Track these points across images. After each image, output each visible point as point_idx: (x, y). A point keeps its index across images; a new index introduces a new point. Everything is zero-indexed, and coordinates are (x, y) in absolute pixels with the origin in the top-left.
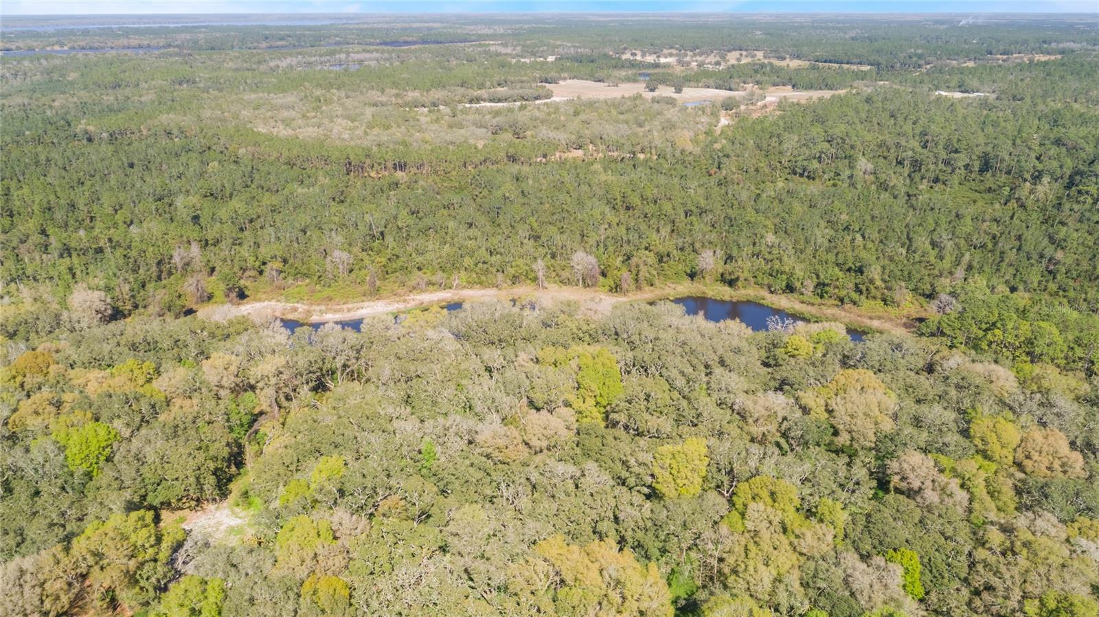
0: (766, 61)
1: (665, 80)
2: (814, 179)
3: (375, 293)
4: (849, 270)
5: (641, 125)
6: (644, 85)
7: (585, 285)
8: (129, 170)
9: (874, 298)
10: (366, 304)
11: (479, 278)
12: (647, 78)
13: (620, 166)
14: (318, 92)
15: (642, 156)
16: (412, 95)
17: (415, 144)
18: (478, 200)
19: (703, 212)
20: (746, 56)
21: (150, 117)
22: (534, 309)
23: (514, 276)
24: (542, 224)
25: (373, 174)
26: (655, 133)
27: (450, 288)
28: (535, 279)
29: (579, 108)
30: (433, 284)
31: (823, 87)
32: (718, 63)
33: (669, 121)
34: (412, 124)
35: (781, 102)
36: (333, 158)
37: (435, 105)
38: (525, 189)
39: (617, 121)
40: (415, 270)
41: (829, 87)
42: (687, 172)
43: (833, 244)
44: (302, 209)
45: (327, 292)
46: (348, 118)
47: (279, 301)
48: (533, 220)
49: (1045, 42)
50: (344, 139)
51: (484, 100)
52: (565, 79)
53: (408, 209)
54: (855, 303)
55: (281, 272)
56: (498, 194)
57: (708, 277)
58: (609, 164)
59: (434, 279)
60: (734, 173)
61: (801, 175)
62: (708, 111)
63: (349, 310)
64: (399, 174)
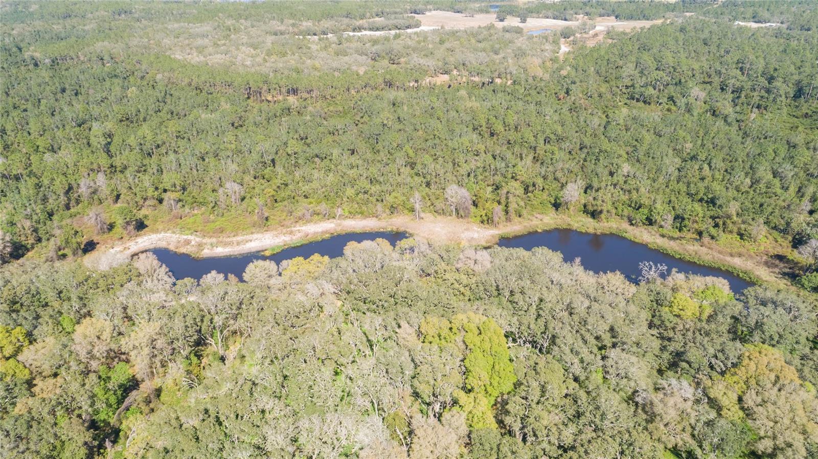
1: (512, 12)
2: (649, 104)
3: (265, 223)
4: (701, 200)
5: (496, 53)
6: (495, 16)
7: (459, 216)
8: (59, 95)
9: (731, 232)
10: (255, 236)
11: (360, 208)
12: (497, 10)
13: (483, 91)
14: (229, 22)
15: (498, 81)
16: (307, 24)
17: (306, 70)
18: (360, 125)
19: (560, 139)
21: (88, 45)
23: (392, 207)
24: (416, 151)
25: (269, 98)
26: (510, 61)
27: (334, 218)
28: (412, 210)
29: (444, 36)
30: (318, 214)
31: (641, 18)
33: (519, 49)
34: (304, 52)
35: (608, 33)
36: (236, 84)
37: (324, 33)
38: (401, 116)
39: (475, 50)
40: (301, 199)
41: (646, 18)
42: (542, 97)
43: (683, 173)
44: (204, 136)
45: (220, 222)
46: (252, 45)
47: (174, 233)
50: (246, 66)
51: (365, 29)
52: (430, 10)
53: (297, 136)
54: (713, 238)
55: (180, 200)
56: (377, 120)
57: (572, 208)
58: (472, 89)
59: (318, 209)
60: (581, 99)
61: (638, 100)
62: (551, 39)
63: (238, 244)
64: (292, 99)
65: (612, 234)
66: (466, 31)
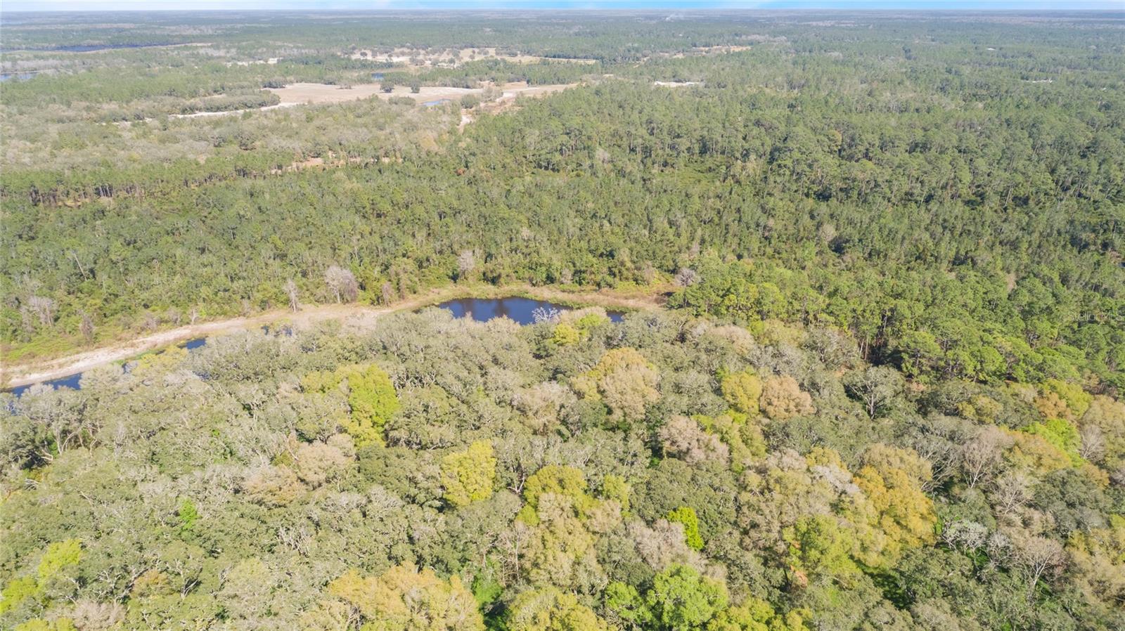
0: (499, 58)
1: (401, 80)
2: (558, 171)
3: (92, 341)
4: (601, 255)
5: (381, 129)
6: (379, 86)
7: (345, 301)
9: (627, 279)
10: (82, 355)
11: (221, 308)
12: (382, 79)
13: (364, 172)
15: (386, 160)
16: (108, 107)
17: (120, 164)
18: (208, 221)
19: (456, 213)
20: (479, 53)
22: (290, 334)
23: (262, 301)
24: (286, 241)
25: (69, 203)
26: (398, 136)
27: (188, 323)
28: (287, 302)
29: (311, 113)
30: (166, 322)
31: (556, 81)
32: (452, 61)
33: (409, 122)
34: (113, 141)
35: (517, 98)
36: (12, 188)
37: (139, 117)
38: (262, 205)
39: (355, 125)
40: (141, 308)
41: (560, 81)
42: (437, 173)
43: (583, 232)
45: (27, 348)
46: (27, 138)
48: (276, 237)
49: (736, 35)
50: (24, 164)
51: (200, 110)
52: (291, 82)
53: (121, 240)
54: (610, 286)
56: (231, 212)
57: (470, 278)
58: (352, 171)
59: (166, 316)
60: (482, 171)
61: (546, 168)
62: (449, 110)
63: (61, 366)
64: (104, 200)
65: (513, 297)
66: (340, 105)
